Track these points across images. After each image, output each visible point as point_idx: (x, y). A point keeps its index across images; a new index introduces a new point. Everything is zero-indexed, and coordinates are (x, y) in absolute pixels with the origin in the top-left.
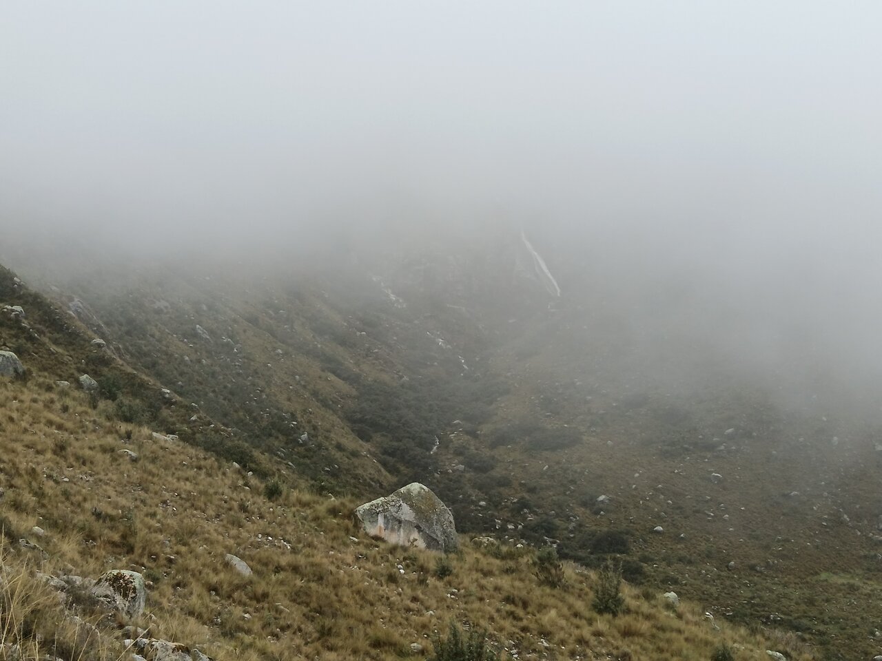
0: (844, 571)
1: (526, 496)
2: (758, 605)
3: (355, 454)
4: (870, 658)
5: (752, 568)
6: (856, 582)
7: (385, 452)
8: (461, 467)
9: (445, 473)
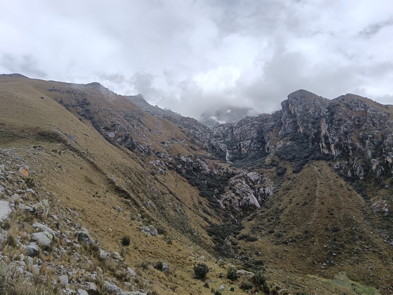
0: (314, 274)
1: (243, 251)
2: (290, 280)
3: (206, 239)
4: (313, 294)
5: (291, 271)
6: (316, 277)
7: (214, 239)
8: (230, 244)
9: (227, 245)
